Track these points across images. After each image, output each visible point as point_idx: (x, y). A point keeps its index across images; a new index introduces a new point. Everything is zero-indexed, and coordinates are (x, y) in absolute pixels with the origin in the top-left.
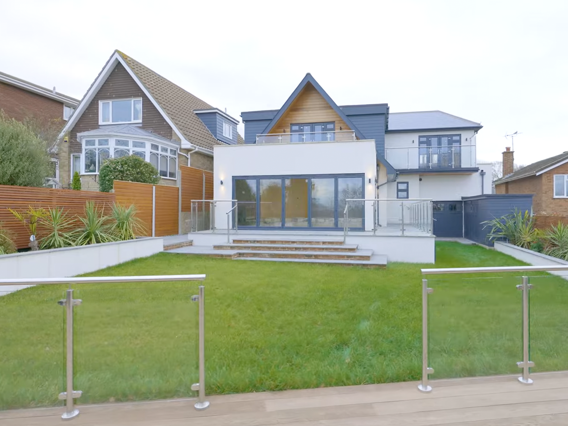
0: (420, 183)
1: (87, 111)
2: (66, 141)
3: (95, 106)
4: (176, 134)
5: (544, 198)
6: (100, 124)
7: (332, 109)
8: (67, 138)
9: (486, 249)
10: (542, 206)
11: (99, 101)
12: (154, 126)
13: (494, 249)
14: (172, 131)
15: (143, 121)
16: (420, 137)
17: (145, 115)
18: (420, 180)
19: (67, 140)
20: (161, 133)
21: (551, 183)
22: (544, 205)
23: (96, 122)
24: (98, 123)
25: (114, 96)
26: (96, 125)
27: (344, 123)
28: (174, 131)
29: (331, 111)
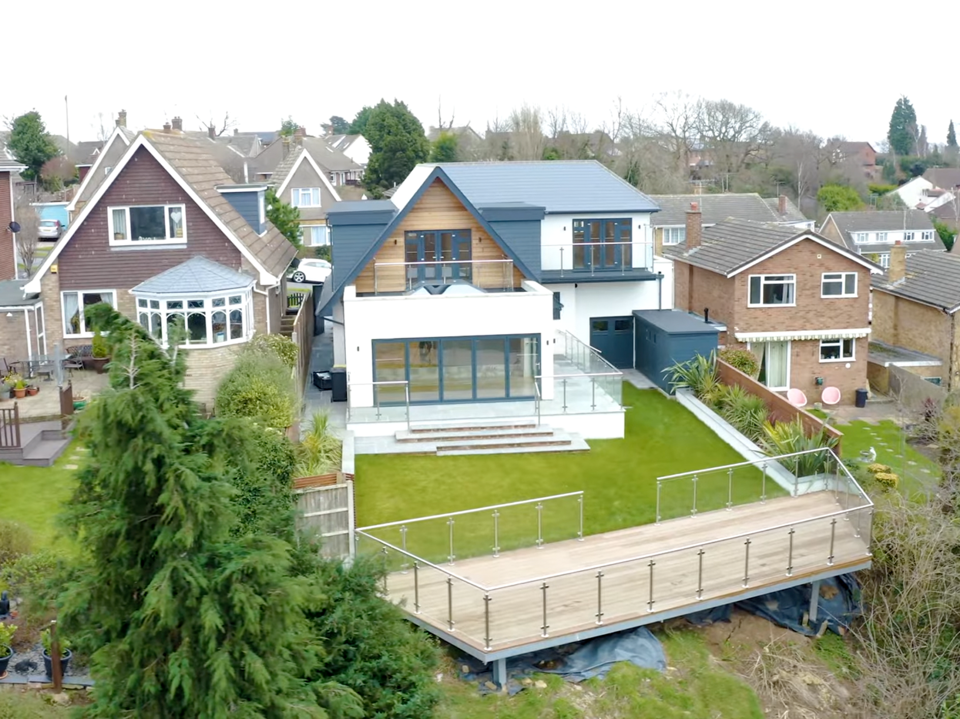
0: (576, 294)
1: (85, 223)
2: (55, 273)
3: (102, 216)
4: (247, 261)
5: (737, 308)
6: (111, 244)
7: (466, 210)
8: (55, 268)
9: (665, 397)
10: (734, 318)
11: (108, 208)
12: (208, 249)
13: (676, 399)
14: (240, 257)
15: (188, 241)
16: (574, 220)
17: (191, 232)
18: (576, 286)
19: (56, 271)
20: (221, 259)
21: (745, 287)
22: (736, 317)
23: (104, 241)
24: (108, 243)
25: (134, 200)
26: (103, 245)
27: (485, 232)
28: (244, 257)
29: (465, 213)
